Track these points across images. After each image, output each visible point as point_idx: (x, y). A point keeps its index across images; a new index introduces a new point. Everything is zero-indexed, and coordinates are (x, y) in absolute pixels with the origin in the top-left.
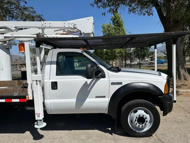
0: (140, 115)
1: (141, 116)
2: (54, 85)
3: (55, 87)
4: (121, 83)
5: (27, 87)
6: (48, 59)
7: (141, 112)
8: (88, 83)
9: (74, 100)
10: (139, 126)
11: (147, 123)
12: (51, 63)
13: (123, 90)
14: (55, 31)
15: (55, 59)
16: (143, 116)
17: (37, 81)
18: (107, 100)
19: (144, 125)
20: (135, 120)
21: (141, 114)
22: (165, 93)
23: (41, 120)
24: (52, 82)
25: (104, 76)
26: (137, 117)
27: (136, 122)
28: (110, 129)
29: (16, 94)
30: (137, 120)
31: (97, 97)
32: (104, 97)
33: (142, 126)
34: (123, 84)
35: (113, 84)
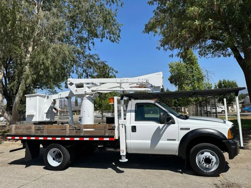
0: (206, 157)
1: (208, 157)
3: (135, 130)
4: (189, 129)
5: (114, 129)
6: (129, 108)
7: (207, 154)
8: (161, 128)
9: (149, 142)
10: (206, 166)
11: (214, 164)
12: (131, 111)
13: (190, 135)
14: (129, 84)
15: (134, 108)
16: (209, 157)
17: (122, 125)
18: (177, 143)
19: (210, 165)
20: (202, 161)
21: (207, 155)
22: (229, 138)
23: (124, 156)
24: (132, 126)
25: (174, 123)
26: (203, 158)
27: (203, 162)
28: (181, 170)
29: (107, 134)
30: (204, 160)
31: (168, 140)
32: (175, 140)
33: (209, 166)
34: (191, 130)
35: (182, 129)
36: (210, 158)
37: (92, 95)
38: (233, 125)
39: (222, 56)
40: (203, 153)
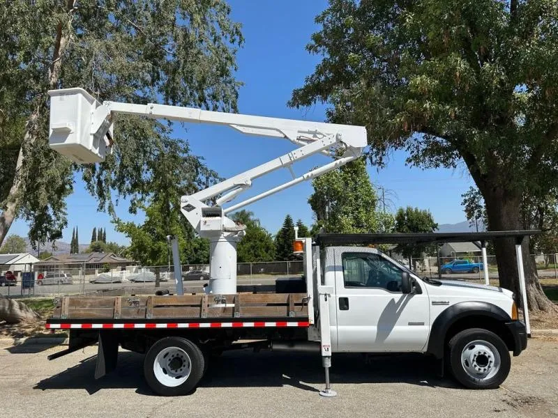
0: (479, 353)
1: (482, 353)
2: (344, 304)
3: (345, 306)
4: (443, 303)
5: (306, 305)
6: (329, 263)
7: (480, 348)
8: (396, 301)
9: (374, 328)
10: (479, 369)
11: (492, 365)
12: (335, 269)
13: (451, 313)
15: (339, 263)
16: (485, 353)
17: (326, 295)
18: (427, 329)
19: (486, 367)
20: (473, 360)
21: (482, 351)
22: (514, 318)
23: (328, 357)
24: (340, 299)
25: (419, 291)
26: (475, 356)
27: (475, 363)
28: (426, 382)
29: (292, 315)
30: (475, 359)
31: (410, 324)
32: (422, 324)
33: (485, 370)
34: (450, 305)
35: (434, 303)
36: (487, 355)
37: (236, 232)
38: (513, 295)
39: (442, 165)
40: (472, 347)
